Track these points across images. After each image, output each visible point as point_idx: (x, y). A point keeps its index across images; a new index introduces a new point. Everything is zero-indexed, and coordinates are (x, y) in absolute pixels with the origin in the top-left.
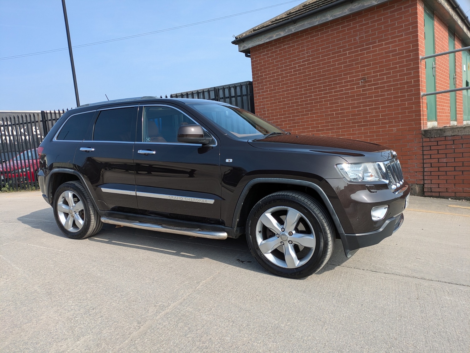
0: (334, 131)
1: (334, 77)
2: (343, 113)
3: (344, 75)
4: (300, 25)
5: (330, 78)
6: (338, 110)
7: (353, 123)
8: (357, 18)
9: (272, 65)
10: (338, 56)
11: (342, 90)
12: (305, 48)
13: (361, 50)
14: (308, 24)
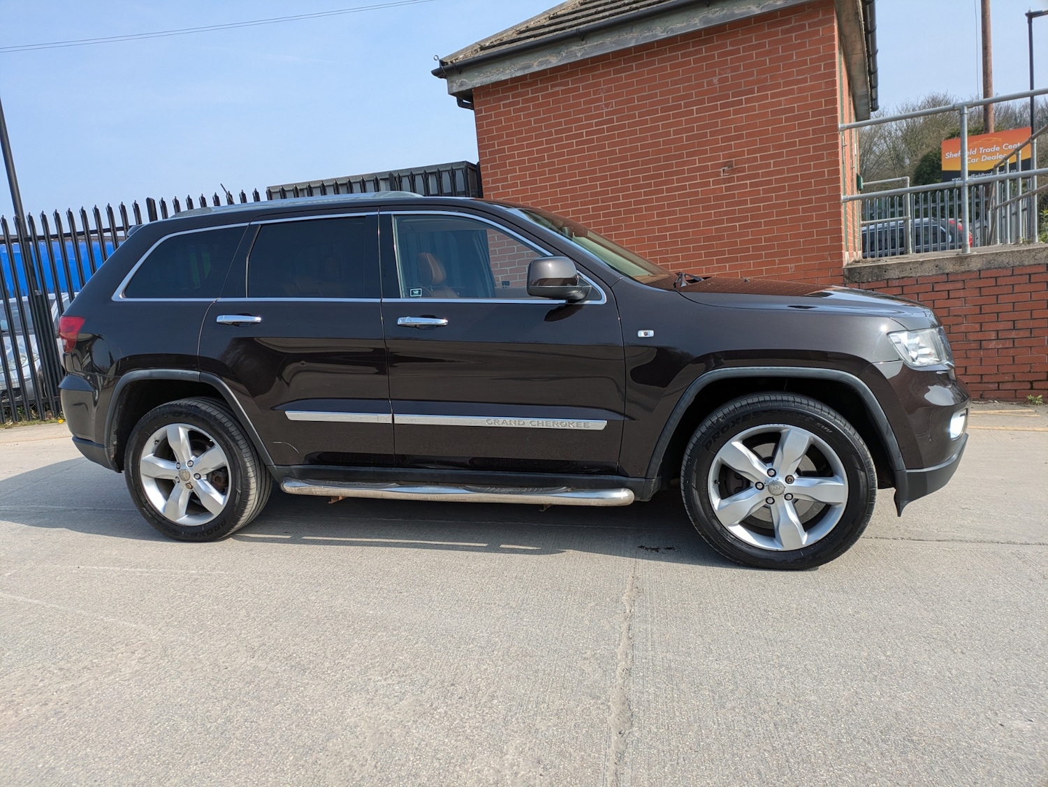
1: (666, 159)
2: (687, 234)
3: (689, 155)
4: (596, 43)
5: (658, 160)
6: (675, 228)
7: (707, 255)
8: (715, 37)
9: (527, 128)
10: (675, 116)
11: (684, 187)
12: (603, 95)
13: (723, 106)
14: (614, 43)
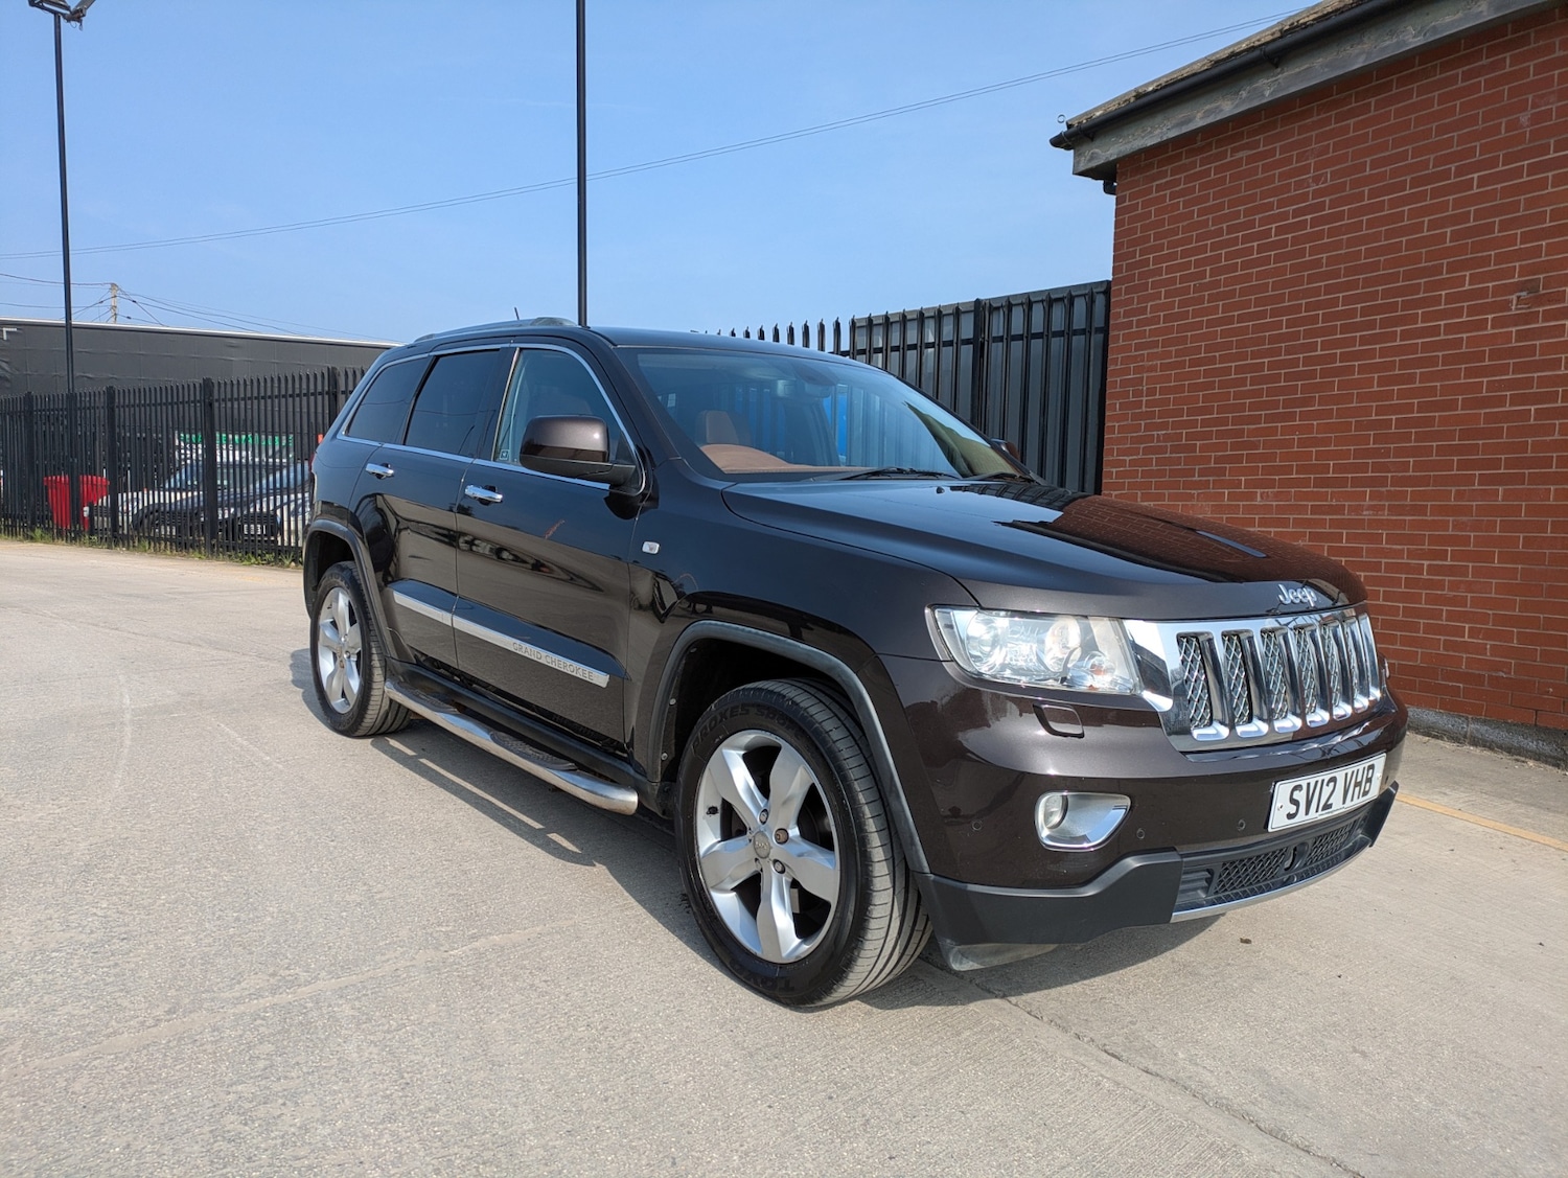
0: (1384, 489)
1: (1408, 276)
2: (1429, 421)
3: (1452, 268)
4: (1297, 70)
5: (1394, 277)
6: (1409, 408)
7: (1463, 465)
8: (1533, 35)
9: (1185, 223)
10: (1436, 193)
11: (1435, 331)
12: (1313, 161)
13: (1533, 169)
14: (1327, 66)
